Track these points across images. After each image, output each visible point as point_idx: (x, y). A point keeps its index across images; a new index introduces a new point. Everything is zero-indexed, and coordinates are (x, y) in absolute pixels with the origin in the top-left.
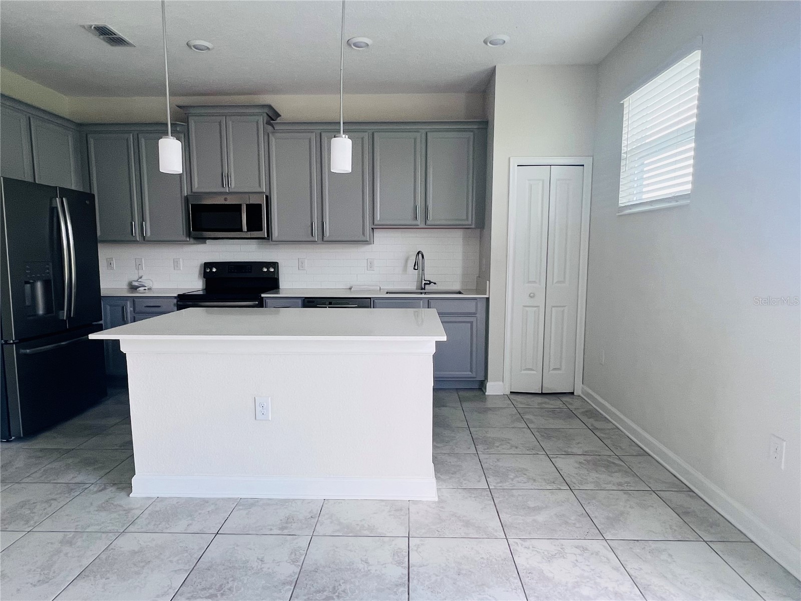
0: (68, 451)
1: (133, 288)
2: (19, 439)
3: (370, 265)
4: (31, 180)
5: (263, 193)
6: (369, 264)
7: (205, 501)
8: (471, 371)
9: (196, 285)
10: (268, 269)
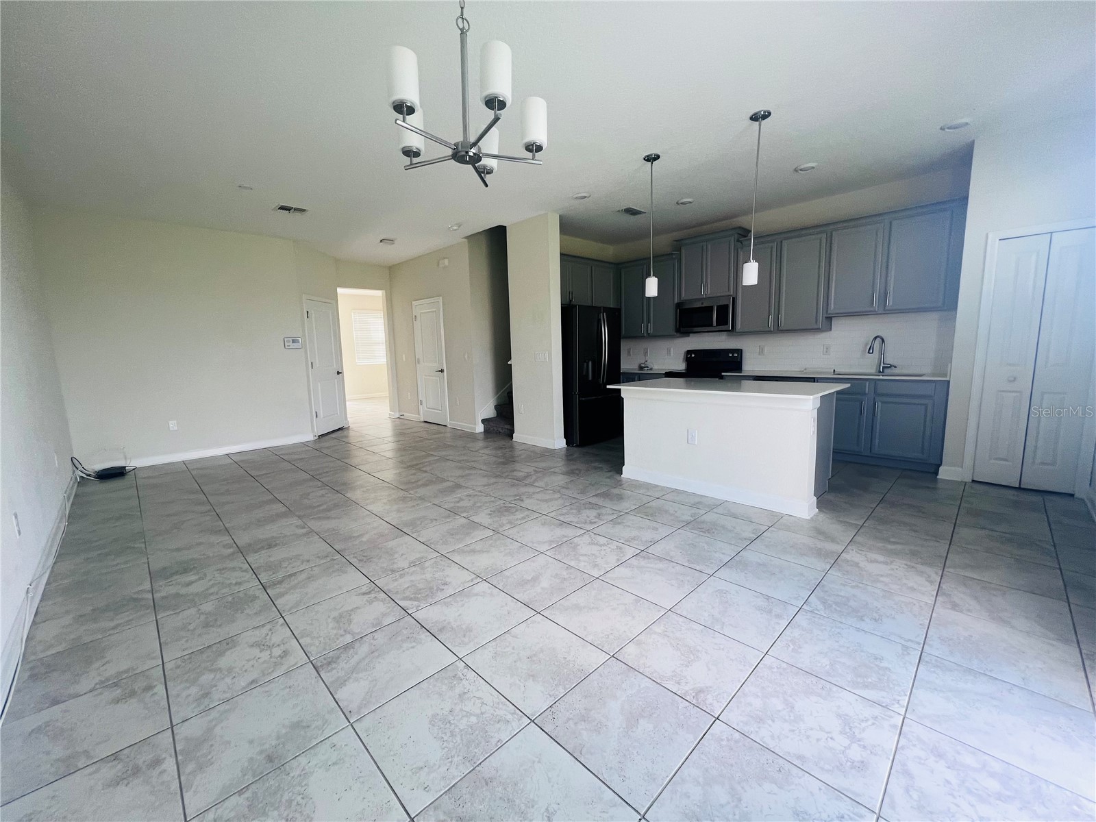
0: (597, 455)
1: (641, 368)
2: (577, 446)
3: (827, 350)
4: (590, 304)
5: (731, 295)
6: (825, 350)
7: (656, 486)
8: (923, 453)
9: (681, 366)
10: (733, 355)
